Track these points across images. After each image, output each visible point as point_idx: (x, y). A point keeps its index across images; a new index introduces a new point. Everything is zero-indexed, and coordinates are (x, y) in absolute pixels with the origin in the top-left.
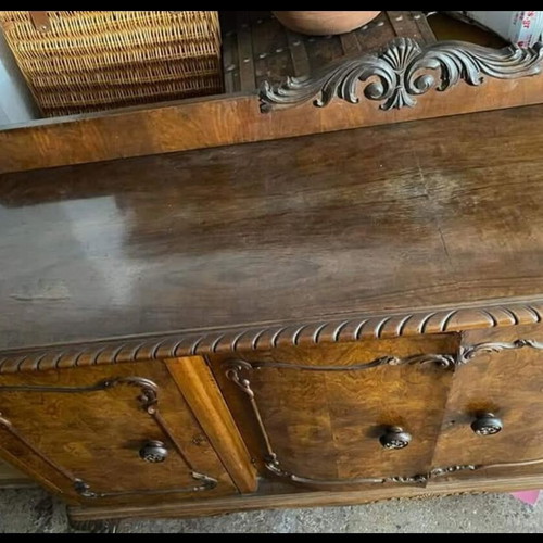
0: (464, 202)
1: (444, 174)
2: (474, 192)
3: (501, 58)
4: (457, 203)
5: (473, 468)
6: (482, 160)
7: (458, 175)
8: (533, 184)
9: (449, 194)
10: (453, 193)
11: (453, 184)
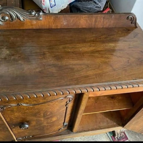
0: (8, 58)
1: (6, 49)
2: (13, 55)
3: (28, 14)
4: (6, 58)
5: (31, 137)
6: (21, 45)
7: (11, 49)
8: (32, 54)
9: (5, 55)
10: (6, 55)
11: (8, 52)
